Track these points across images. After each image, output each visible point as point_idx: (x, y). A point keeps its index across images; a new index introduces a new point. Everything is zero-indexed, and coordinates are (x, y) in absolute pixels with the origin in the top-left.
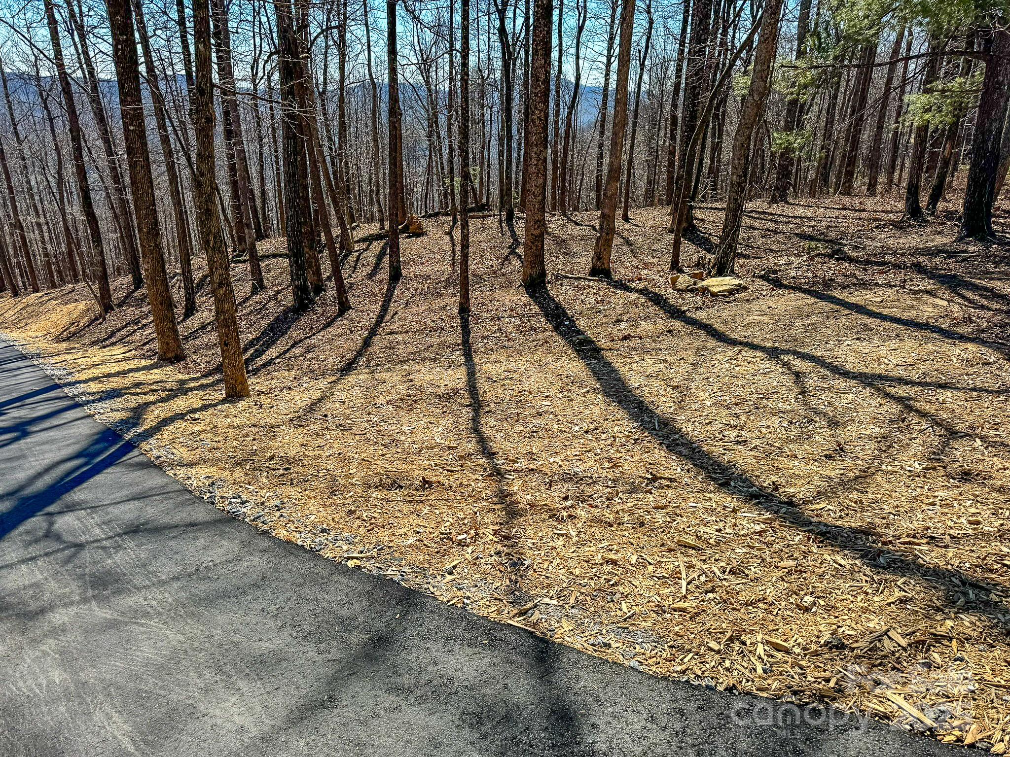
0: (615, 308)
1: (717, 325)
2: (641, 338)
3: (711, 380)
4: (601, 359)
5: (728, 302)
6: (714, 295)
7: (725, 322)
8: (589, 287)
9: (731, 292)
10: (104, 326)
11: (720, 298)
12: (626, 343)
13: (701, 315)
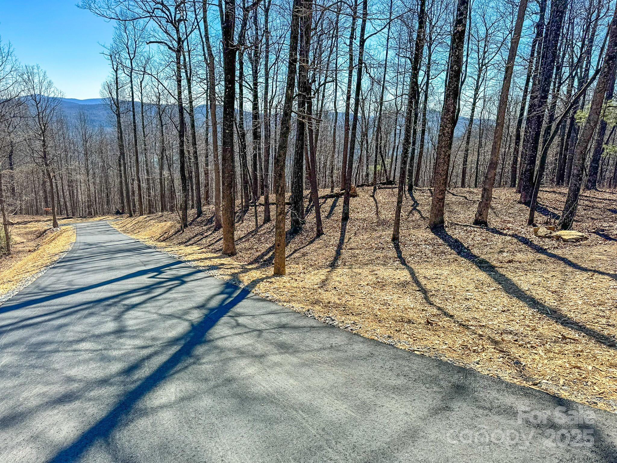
0: (496, 244)
1: (571, 259)
2: (520, 262)
3: (577, 289)
4: (497, 272)
5: (576, 246)
6: (565, 241)
7: (576, 257)
8: (474, 231)
9: (577, 240)
10: (183, 235)
11: (570, 243)
12: (511, 264)
13: (558, 252)
